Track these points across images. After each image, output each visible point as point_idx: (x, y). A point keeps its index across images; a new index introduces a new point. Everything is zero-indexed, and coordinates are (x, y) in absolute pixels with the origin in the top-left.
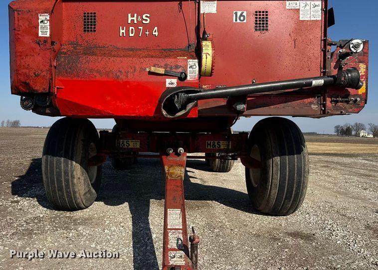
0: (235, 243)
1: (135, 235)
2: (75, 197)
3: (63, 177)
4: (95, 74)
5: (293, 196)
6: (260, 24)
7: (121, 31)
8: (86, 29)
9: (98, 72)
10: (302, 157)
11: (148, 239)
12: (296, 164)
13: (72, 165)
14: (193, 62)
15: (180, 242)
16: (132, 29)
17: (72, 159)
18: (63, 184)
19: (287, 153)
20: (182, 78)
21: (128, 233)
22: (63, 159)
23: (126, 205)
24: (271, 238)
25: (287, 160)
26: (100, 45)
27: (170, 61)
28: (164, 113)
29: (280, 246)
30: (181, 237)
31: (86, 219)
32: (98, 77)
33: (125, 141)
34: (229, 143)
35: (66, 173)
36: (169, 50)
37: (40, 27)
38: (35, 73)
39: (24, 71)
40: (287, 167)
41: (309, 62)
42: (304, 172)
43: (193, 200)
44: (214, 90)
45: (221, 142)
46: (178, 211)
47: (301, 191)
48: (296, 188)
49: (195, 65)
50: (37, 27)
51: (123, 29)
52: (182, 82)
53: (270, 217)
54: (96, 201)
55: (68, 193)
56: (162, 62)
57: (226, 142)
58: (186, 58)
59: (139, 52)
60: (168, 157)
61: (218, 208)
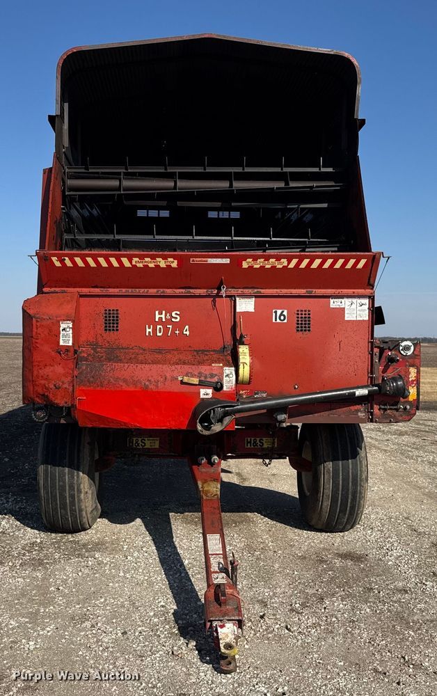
0: (277, 566)
1: (163, 562)
2: (81, 516)
3: (67, 492)
4: (121, 383)
5: (348, 509)
6: (302, 324)
7: (148, 330)
8: (108, 328)
9: (125, 381)
10: (358, 463)
11: (181, 566)
12: (351, 471)
13: (78, 477)
14: (229, 371)
15: (221, 565)
16: (160, 328)
17: (78, 470)
18: (68, 501)
19: (340, 457)
20: (218, 388)
21: (155, 559)
22: (67, 469)
23: (138, 521)
24: (317, 560)
25: (341, 466)
26: (124, 346)
27: (204, 369)
28: (199, 428)
29: (324, 569)
30: (222, 561)
31: (97, 544)
32: (125, 387)
33: (140, 439)
34: (274, 440)
35: (72, 487)
36: (203, 351)
37: (61, 335)
38: (55, 385)
39: (43, 382)
40: (341, 474)
41: (356, 367)
42: (361, 481)
43: (228, 512)
44: (253, 402)
45: (264, 439)
46: (218, 536)
47: (357, 502)
48: (352, 499)
49: (231, 373)
50: (58, 336)
51: (149, 328)
52: (218, 393)
53: (324, 534)
54: (100, 518)
55: (73, 511)
56: (195, 369)
57: (270, 439)
58: (221, 365)
59: (169, 356)
60: (200, 467)
61: (261, 524)
